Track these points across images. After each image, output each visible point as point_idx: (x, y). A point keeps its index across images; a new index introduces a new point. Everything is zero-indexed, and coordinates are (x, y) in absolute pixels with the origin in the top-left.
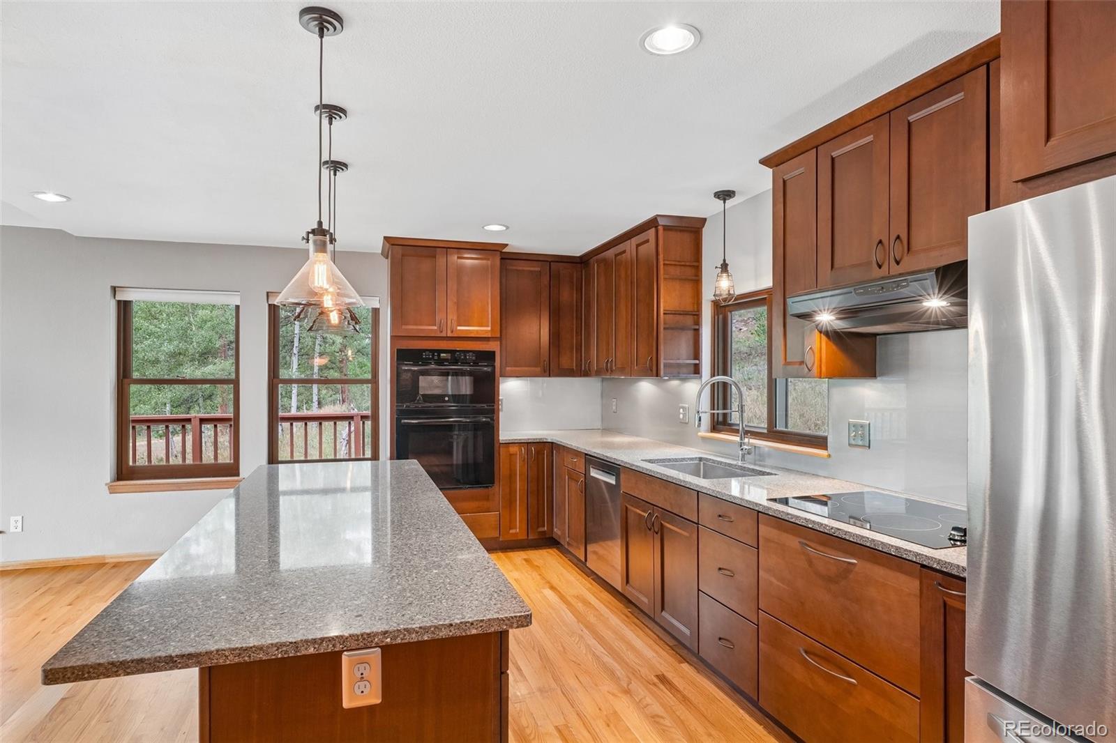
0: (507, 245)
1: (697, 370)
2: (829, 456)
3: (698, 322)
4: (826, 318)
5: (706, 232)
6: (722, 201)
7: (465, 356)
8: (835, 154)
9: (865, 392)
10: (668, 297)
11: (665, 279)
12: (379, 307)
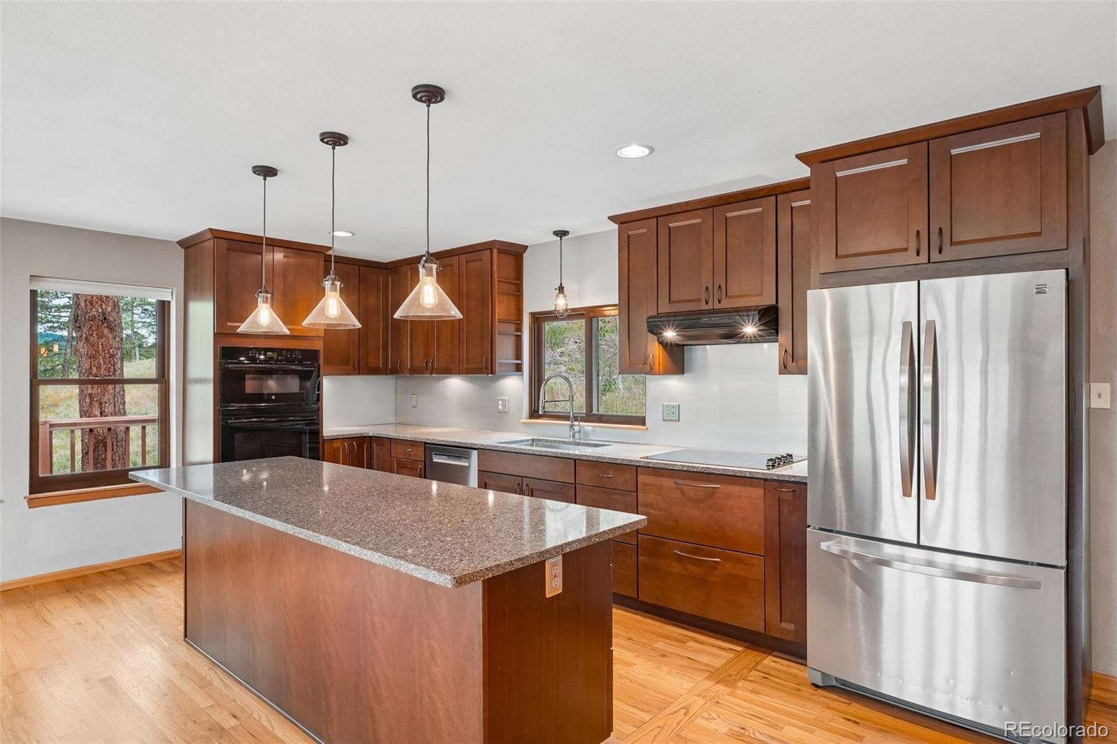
0: (331, 248)
1: (519, 368)
2: (647, 429)
3: (519, 328)
4: (669, 334)
5: (527, 256)
6: (559, 238)
7: (291, 355)
8: (671, 225)
9: (673, 384)
10: (501, 309)
11: (499, 293)
12: (170, 300)
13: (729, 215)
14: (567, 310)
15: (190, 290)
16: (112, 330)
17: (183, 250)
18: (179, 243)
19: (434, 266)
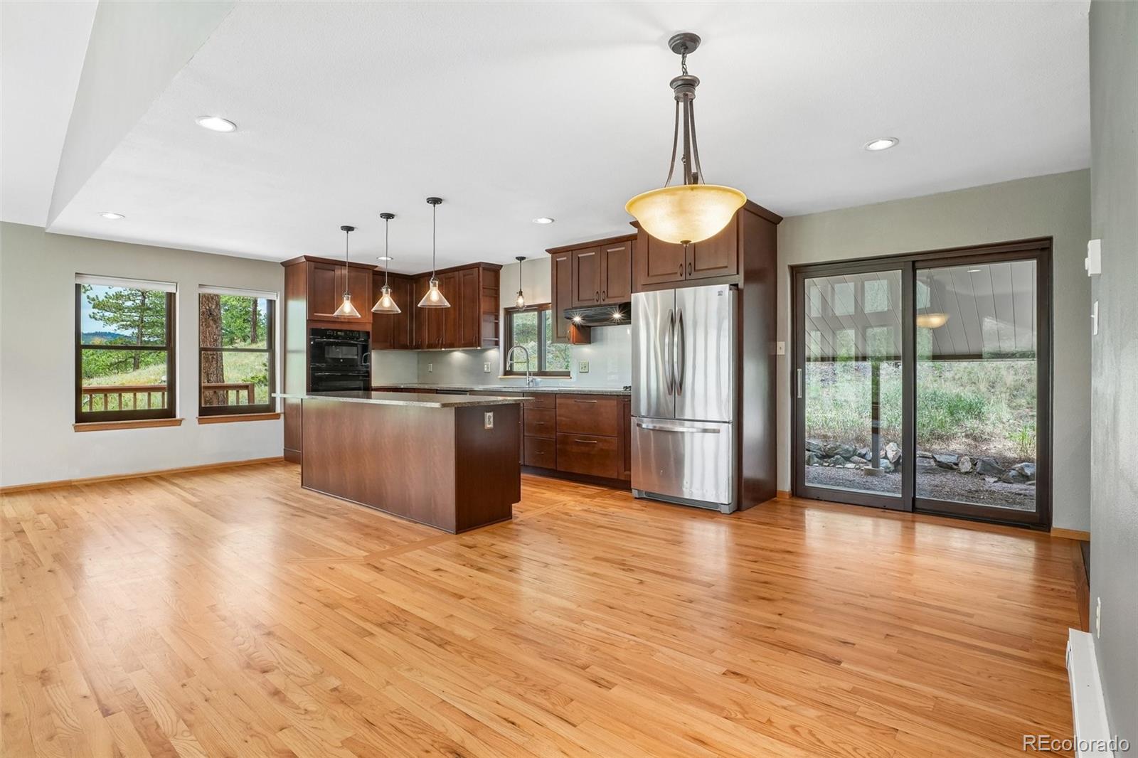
0: (377, 266)
1: (497, 343)
2: (569, 377)
3: (497, 318)
4: (577, 319)
5: (502, 273)
6: (520, 262)
7: (352, 334)
8: (579, 256)
9: (586, 350)
10: (485, 305)
11: (483, 295)
12: (275, 299)
13: (608, 251)
14: (524, 306)
15: (289, 293)
16: (215, 321)
17: (284, 268)
18: (282, 264)
19: (437, 282)
